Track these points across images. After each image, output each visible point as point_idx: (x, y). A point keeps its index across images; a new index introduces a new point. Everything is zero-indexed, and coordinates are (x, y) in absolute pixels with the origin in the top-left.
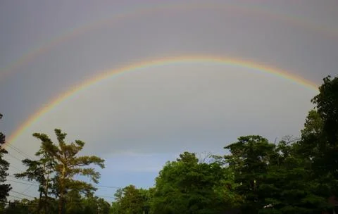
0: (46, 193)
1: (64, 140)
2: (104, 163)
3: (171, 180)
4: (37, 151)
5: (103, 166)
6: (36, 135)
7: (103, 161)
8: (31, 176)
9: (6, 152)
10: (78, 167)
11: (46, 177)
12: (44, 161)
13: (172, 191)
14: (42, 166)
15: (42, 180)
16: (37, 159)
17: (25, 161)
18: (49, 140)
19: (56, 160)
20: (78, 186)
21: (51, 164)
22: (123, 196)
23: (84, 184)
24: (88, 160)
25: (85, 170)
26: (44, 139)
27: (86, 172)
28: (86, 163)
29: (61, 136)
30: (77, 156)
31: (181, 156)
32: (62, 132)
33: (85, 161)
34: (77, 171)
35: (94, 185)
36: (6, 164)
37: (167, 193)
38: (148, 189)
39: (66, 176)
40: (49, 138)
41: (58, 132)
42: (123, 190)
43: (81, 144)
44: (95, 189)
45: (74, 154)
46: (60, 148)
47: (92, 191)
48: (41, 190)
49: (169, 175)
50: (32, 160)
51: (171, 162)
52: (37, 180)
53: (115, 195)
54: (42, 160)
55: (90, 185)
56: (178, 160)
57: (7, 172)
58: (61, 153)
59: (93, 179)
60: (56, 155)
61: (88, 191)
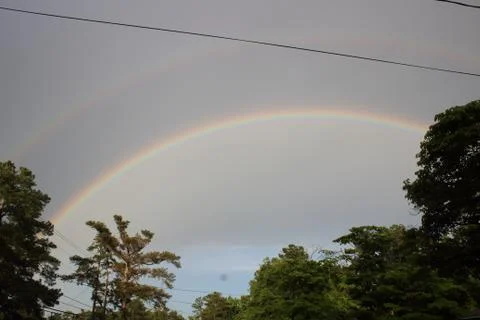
0: (101, 302)
1: (126, 230)
2: (181, 261)
3: (270, 283)
4: (90, 245)
5: (178, 266)
6: (90, 223)
7: (179, 258)
8: (81, 278)
9: (54, 246)
10: (144, 267)
11: (102, 280)
12: (99, 258)
13: (272, 299)
14: (96, 265)
15: (96, 284)
16: (90, 255)
17: (75, 259)
18: (107, 231)
19: (114, 257)
20: (146, 292)
21: (108, 263)
22: (204, 307)
23: (154, 289)
24: (158, 257)
25: (155, 270)
26: (101, 228)
27: (157, 273)
28: (156, 261)
29: (122, 225)
30: (145, 251)
31: (284, 250)
32: (124, 220)
33: (155, 258)
34: (144, 272)
35: (167, 291)
36: (55, 262)
37: (265, 301)
38: (239, 298)
39: (129, 278)
40: (108, 227)
41: (118, 219)
42: (204, 299)
43: (149, 235)
44: (168, 297)
45: (140, 249)
46: (121, 242)
47: (164, 299)
48: (95, 298)
49: (268, 277)
50: (83, 257)
51: (270, 259)
52: (89, 284)
53: (194, 306)
54: (96, 256)
55: (161, 291)
56: (281, 256)
57: (56, 272)
58: (122, 247)
59: (166, 282)
60: (115, 250)
61: (159, 299)
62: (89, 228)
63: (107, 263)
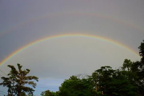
0: (11, 92)
1: (21, 69)
3: (67, 87)
4: (8, 74)
5: (37, 81)
6: (9, 66)
7: (38, 78)
8: (4, 85)
10: (26, 81)
11: (12, 85)
12: (11, 78)
14: (10, 80)
15: (10, 86)
16: (8, 77)
18: (15, 68)
19: (16, 78)
20: (26, 89)
22: (44, 95)
23: (29, 88)
25: (30, 82)
26: (12, 67)
27: (30, 83)
28: (30, 79)
29: (20, 67)
30: (27, 76)
33: (30, 78)
34: (26, 82)
35: (33, 89)
38: (55, 92)
39: (21, 84)
41: (19, 65)
42: (45, 92)
43: (29, 70)
44: (34, 91)
45: (25, 75)
46: (19, 72)
47: (32, 92)
48: (9, 91)
50: (6, 77)
52: (7, 87)
53: (41, 94)
54: (10, 77)
55: (32, 88)
58: (19, 74)
59: (33, 86)
60: (17, 75)
61: (31, 91)
62: (9, 67)
63: (14, 80)
